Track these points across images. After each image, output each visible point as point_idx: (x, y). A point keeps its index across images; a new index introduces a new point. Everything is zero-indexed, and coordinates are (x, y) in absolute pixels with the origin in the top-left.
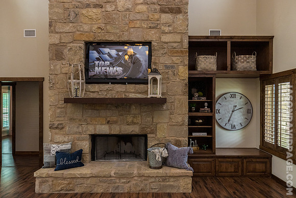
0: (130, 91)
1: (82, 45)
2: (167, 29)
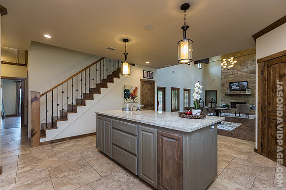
0: (242, 93)
1: (229, 83)
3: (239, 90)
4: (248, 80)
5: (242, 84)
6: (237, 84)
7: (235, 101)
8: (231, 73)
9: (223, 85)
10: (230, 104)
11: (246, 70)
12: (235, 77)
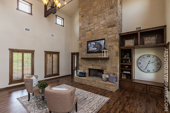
0: (98, 55)
1: (86, 42)
2: (110, 33)
3: (96, 52)
4: (105, 36)
5: (99, 44)
6: (94, 43)
7: (91, 67)
8: (89, 29)
9: (81, 46)
10: (87, 72)
11: (102, 22)
12: (93, 34)
